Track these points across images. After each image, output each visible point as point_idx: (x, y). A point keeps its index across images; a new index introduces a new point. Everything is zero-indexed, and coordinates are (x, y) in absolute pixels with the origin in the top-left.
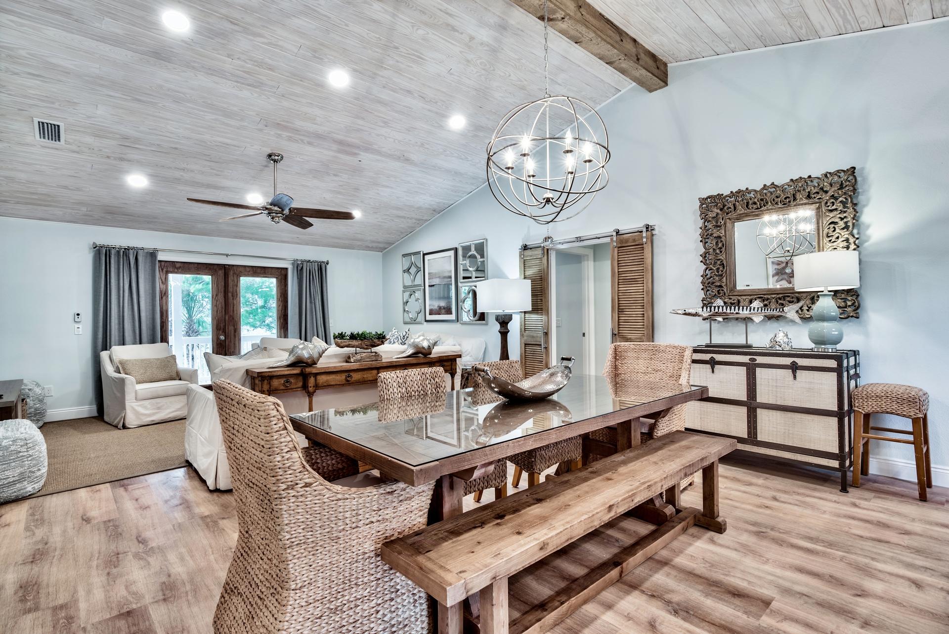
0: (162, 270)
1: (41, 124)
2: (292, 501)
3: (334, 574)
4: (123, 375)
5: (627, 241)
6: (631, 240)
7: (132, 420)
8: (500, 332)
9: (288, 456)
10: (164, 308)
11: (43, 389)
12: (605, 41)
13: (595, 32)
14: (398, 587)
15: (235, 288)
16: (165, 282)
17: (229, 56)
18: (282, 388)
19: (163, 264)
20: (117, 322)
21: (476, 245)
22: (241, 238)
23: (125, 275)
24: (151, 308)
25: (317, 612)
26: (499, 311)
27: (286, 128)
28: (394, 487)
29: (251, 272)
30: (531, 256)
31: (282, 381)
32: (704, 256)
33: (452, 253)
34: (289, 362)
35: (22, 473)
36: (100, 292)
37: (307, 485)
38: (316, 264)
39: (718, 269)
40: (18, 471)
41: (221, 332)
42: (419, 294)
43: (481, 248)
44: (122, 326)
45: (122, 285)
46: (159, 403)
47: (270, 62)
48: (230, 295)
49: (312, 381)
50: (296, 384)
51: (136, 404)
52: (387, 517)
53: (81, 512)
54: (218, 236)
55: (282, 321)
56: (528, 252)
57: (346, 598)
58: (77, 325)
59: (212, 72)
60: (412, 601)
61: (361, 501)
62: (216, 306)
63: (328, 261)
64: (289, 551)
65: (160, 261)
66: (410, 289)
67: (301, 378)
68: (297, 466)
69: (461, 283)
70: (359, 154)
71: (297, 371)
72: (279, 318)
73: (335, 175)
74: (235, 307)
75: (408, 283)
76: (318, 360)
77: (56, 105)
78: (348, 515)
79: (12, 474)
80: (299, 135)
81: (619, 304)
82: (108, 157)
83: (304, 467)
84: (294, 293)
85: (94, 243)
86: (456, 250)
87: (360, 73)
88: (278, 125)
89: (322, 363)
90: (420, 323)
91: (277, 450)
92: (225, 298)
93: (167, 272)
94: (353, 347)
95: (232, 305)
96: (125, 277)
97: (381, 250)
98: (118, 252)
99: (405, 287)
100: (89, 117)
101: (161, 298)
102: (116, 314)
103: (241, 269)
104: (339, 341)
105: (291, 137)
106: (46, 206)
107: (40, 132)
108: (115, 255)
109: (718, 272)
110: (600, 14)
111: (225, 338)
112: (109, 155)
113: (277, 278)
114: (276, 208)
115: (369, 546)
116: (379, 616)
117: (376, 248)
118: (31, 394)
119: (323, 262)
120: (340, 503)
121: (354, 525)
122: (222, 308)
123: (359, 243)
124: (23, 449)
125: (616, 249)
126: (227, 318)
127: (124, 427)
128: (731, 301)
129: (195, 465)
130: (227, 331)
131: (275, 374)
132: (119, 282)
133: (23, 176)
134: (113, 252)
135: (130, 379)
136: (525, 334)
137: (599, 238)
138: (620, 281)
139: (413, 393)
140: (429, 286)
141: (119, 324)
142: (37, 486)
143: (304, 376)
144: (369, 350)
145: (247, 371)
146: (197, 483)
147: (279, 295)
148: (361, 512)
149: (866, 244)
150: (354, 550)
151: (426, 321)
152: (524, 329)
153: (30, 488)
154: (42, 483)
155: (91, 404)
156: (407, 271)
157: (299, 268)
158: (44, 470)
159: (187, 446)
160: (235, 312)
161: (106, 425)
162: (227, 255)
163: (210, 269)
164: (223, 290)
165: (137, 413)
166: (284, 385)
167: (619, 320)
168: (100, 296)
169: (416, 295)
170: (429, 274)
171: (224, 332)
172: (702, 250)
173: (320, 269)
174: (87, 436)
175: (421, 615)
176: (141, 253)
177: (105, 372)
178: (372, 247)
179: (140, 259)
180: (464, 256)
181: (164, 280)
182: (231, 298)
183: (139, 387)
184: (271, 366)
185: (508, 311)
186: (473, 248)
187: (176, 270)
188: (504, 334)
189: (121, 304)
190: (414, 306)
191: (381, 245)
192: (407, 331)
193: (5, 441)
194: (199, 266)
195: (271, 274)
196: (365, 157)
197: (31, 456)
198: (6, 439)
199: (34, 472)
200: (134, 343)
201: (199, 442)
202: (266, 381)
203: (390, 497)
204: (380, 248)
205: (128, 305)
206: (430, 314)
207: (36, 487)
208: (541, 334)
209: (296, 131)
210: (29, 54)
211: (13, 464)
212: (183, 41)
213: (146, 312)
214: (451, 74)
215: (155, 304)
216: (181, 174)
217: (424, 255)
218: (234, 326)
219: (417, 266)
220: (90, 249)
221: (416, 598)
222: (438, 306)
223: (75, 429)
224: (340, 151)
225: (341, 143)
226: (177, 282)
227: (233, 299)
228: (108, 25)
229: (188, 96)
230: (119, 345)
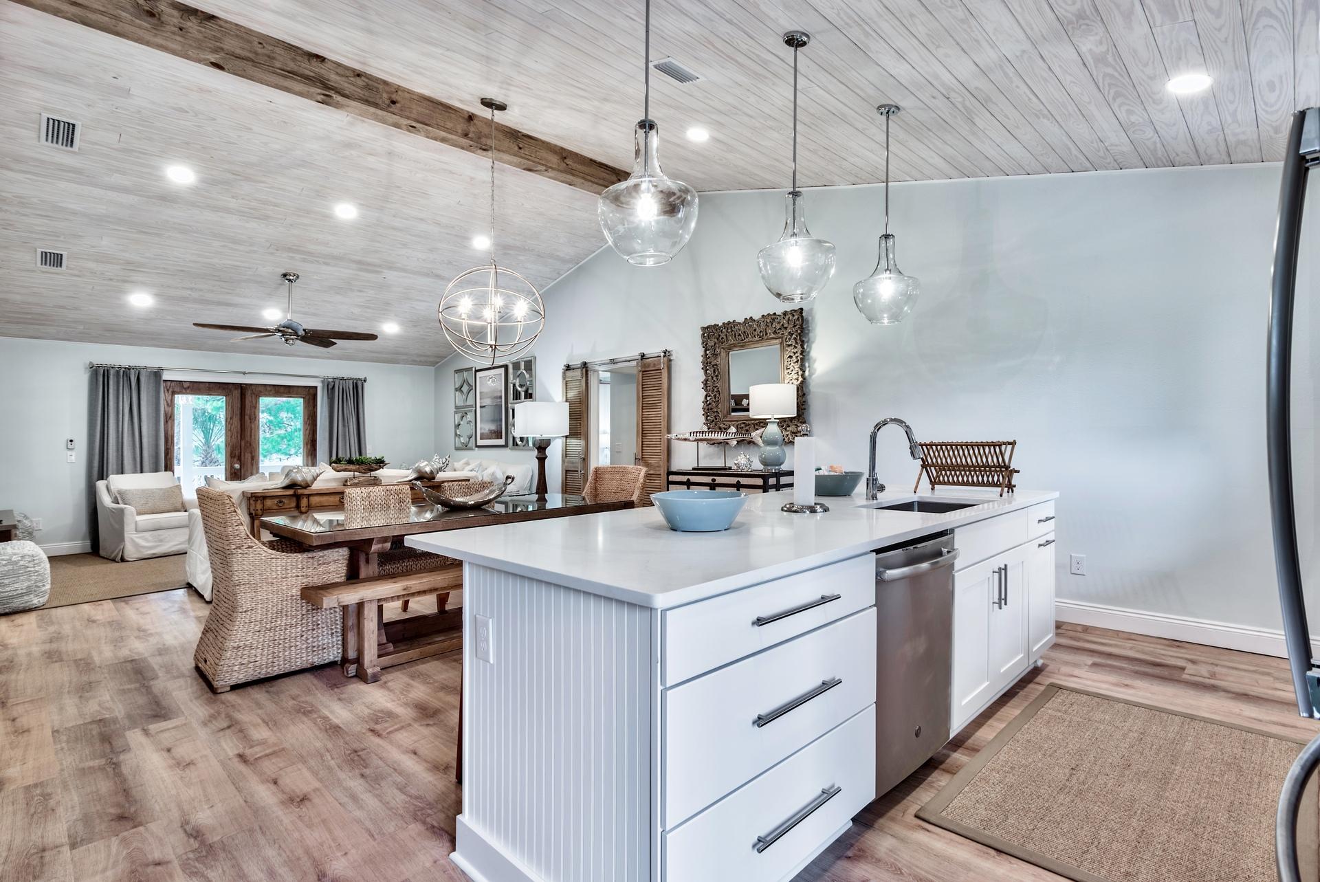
0: (168, 390)
1: (44, 254)
2: (240, 556)
3: (270, 606)
4: (122, 506)
5: (649, 365)
6: (652, 365)
7: (131, 552)
8: (537, 458)
9: (237, 528)
10: (170, 433)
11: (31, 521)
12: (597, 184)
13: (583, 178)
14: (319, 622)
15: (253, 410)
16: (171, 404)
17: (233, 197)
18: (276, 507)
19: (169, 383)
20: (115, 448)
21: (526, 362)
22: (261, 353)
23: (125, 396)
24: (154, 433)
25: (257, 628)
26: (538, 436)
27: (298, 252)
28: (315, 554)
29: (273, 392)
30: (572, 377)
31: (276, 501)
32: (705, 383)
33: (502, 370)
34: (284, 485)
35: (29, 587)
36: (96, 415)
37: (250, 547)
38: (351, 382)
39: (715, 395)
40: (26, 584)
41: (235, 460)
42: (470, 417)
43: (529, 365)
44: (120, 453)
45: (121, 408)
46: (162, 535)
47: (274, 200)
48: (247, 418)
49: (304, 502)
50: (289, 504)
51: (137, 535)
52: (309, 574)
53: (86, 616)
54: (235, 352)
55: (309, 447)
56: (569, 373)
57: (279, 623)
58: (69, 453)
59: (216, 209)
60: (330, 633)
61: (289, 561)
62: (230, 430)
63: (366, 378)
64: (237, 587)
65: (165, 381)
66: (462, 411)
67: (294, 499)
68: (243, 535)
69: (511, 404)
70: (382, 272)
71: (290, 492)
72: (306, 444)
73: (360, 291)
74: (253, 431)
75: (460, 403)
76: (312, 483)
77: (62, 239)
78: (279, 568)
79: (21, 586)
80: (313, 256)
81: (643, 428)
82: (111, 280)
83: (248, 536)
84: (324, 414)
85: (91, 362)
86: (506, 367)
87: (367, 206)
88: (290, 250)
89: (317, 486)
90: (471, 449)
91: (230, 524)
92: (241, 421)
93: (174, 393)
94: (350, 471)
95: (249, 429)
96: (125, 400)
97: (433, 364)
98: (118, 372)
99: (457, 407)
100: (93, 247)
101: (166, 422)
102: (114, 440)
103: (260, 389)
104: (335, 465)
105: (305, 259)
106: (38, 324)
107: (42, 260)
108: (114, 375)
109: (715, 398)
110: (591, 160)
111: (241, 466)
112: (112, 278)
113: (304, 398)
114: (290, 331)
115: (296, 592)
116: (303, 638)
117: (426, 362)
118: (20, 526)
119: (360, 380)
120: (274, 560)
121: (284, 576)
122: (237, 432)
123: (404, 357)
124: (31, 565)
125: (641, 373)
126: (243, 443)
127: (123, 560)
128: (724, 426)
129: (195, 585)
130: (243, 459)
131: (268, 495)
132: (119, 402)
133: (18, 298)
134: (112, 372)
135: (130, 509)
136: (566, 460)
137: (629, 361)
138: (644, 405)
139: (376, 506)
140: (481, 407)
141: (118, 450)
142: (43, 600)
143: (298, 497)
144: (368, 475)
145: (243, 492)
146: (195, 598)
147: (306, 418)
148: (289, 568)
149: (814, 376)
150: (285, 592)
151: (477, 446)
152: (566, 454)
153: (36, 601)
154: (46, 598)
155: (84, 539)
156: (459, 389)
157: (330, 387)
158: (48, 587)
159: (187, 569)
160: (253, 437)
161: (101, 559)
162: (244, 373)
163: (224, 389)
164: (238, 412)
165: (137, 546)
166: (277, 505)
167: (642, 444)
168: (96, 420)
169: (468, 416)
170: (481, 393)
171: (240, 459)
172: (703, 378)
173: (356, 387)
174: (82, 568)
175: (337, 644)
176: (143, 374)
177: (102, 503)
178: (420, 361)
179: (143, 379)
180: (514, 374)
181: (169, 402)
182: (249, 421)
183: (139, 518)
184: (266, 488)
185: (545, 436)
186: (522, 367)
187: (184, 391)
188: (542, 460)
189: (120, 429)
190: (466, 430)
191: (431, 359)
192: (447, 457)
193: (14, 557)
194: (211, 386)
195: (297, 394)
196: (391, 276)
197: (37, 572)
198: (15, 554)
199: (39, 587)
200: (135, 472)
201: (198, 561)
202: (259, 501)
203: (311, 560)
204: (430, 362)
205: (128, 430)
206: (481, 439)
207: (41, 602)
208: (578, 460)
209: (310, 254)
210: (39, 200)
211: (22, 578)
212: (190, 189)
213: (148, 437)
214: (461, 205)
215: (159, 429)
216: (189, 292)
217: (476, 371)
218: (251, 453)
219: (469, 385)
220: (86, 368)
221: (333, 631)
222: (489, 430)
223: (68, 563)
224: (360, 270)
225: (359, 262)
226: (185, 404)
227: (251, 422)
228: (116, 179)
229: (194, 228)
230: (118, 474)
